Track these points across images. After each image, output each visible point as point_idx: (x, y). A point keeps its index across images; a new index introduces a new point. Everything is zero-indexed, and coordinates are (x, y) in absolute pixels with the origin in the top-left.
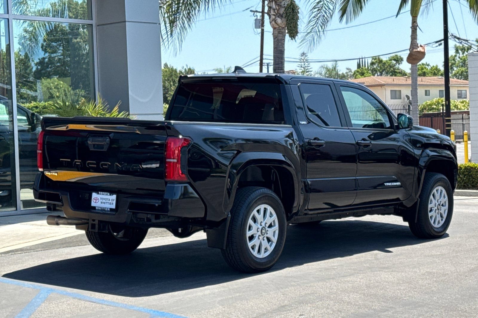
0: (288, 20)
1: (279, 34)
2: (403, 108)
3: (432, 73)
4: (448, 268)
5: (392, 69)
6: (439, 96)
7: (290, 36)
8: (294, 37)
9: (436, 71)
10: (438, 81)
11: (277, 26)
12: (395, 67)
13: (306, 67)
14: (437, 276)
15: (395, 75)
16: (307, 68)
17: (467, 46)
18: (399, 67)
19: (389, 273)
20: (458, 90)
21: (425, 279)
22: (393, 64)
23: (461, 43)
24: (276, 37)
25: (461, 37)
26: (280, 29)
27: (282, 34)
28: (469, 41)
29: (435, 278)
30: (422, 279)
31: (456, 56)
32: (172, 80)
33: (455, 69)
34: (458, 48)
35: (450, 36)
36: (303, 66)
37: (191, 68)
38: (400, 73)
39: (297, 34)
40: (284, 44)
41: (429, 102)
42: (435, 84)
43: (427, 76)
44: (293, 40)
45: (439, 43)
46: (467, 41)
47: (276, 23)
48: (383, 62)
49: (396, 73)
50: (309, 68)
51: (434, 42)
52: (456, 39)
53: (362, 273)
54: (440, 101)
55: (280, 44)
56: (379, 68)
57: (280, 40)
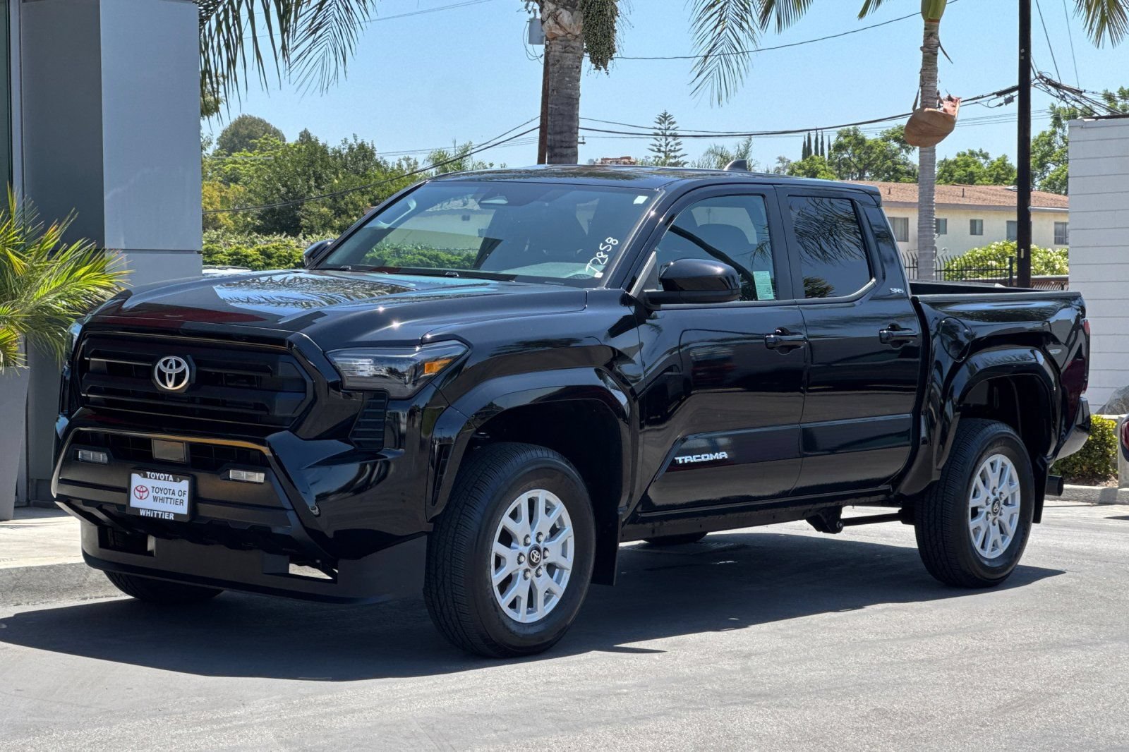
0: (587, 16)
1: (565, 52)
2: (911, 265)
3: (991, 176)
4: (939, 698)
5: (889, 163)
6: (1005, 236)
7: (592, 60)
8: (602, 63)
9: (1002, 172)
10: (1005, 196)
11: (561, 33)
12: (896, 159)
13: (670, 151)
14: (901, 721)
15: (897, 180)
16: (672, 154)
17: (1080, 107)
18: (907, 159)
19: (769, 712)
20: (1056, 223)
21: (865, 731)
22: (891, 151)
23: (1062, 97)
24: (558, 61)
25: (1064, 83)
26: (569, 41)
27: (571, 52)
28: (1083, 94)
29: (896, 727)
30: (857, 729)
31: (1054, 133)
32: (314, 173)
33: (1052, 167)
34: (1059, 112)
35: (1036, 78)
36: (663, 149)
37: (365, 142)
38: (908, 173)
39: (611, 54)
40: (578, 80)
41: (980, 252)
42: (997, 204)
43: (977, 184)
44: (600, 69)
45: (1007, 96)
46: (1079, 92)
47: (557, 23)
48: (867, 145)
49: (899, 175)
50: (678, 154)
51: (993, 94)
52: (1050, 87)
53: (694, 710)
54: (1008, 250)
55: (567, 79)
56: (855, 160)
57: (568, 68)
